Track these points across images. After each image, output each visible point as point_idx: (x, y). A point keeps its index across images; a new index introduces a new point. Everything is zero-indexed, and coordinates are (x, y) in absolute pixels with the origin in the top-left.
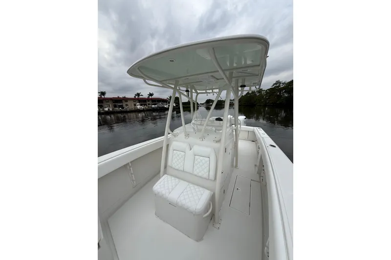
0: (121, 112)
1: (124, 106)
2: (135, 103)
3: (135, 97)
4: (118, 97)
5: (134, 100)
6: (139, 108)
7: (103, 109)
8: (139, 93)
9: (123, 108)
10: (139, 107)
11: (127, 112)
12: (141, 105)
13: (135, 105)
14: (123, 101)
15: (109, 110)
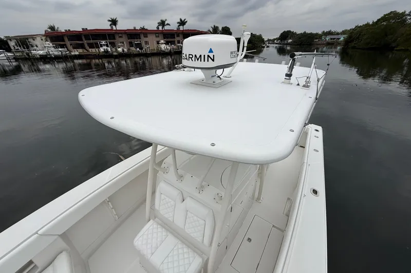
0: (139, 55)
1: (143, 44)
2: (158, 39)
3: (158, 28)
4: (135, 29)
5: (156, 33)
6: (163, 49)
7: (116, 50)
8: (164, 19)
9: (141, 49)
10: (163, 47)
11: (147, 55)
12: (167, 43)
13: (158, 43)
14: (142, 36)
15: (123, 51)
